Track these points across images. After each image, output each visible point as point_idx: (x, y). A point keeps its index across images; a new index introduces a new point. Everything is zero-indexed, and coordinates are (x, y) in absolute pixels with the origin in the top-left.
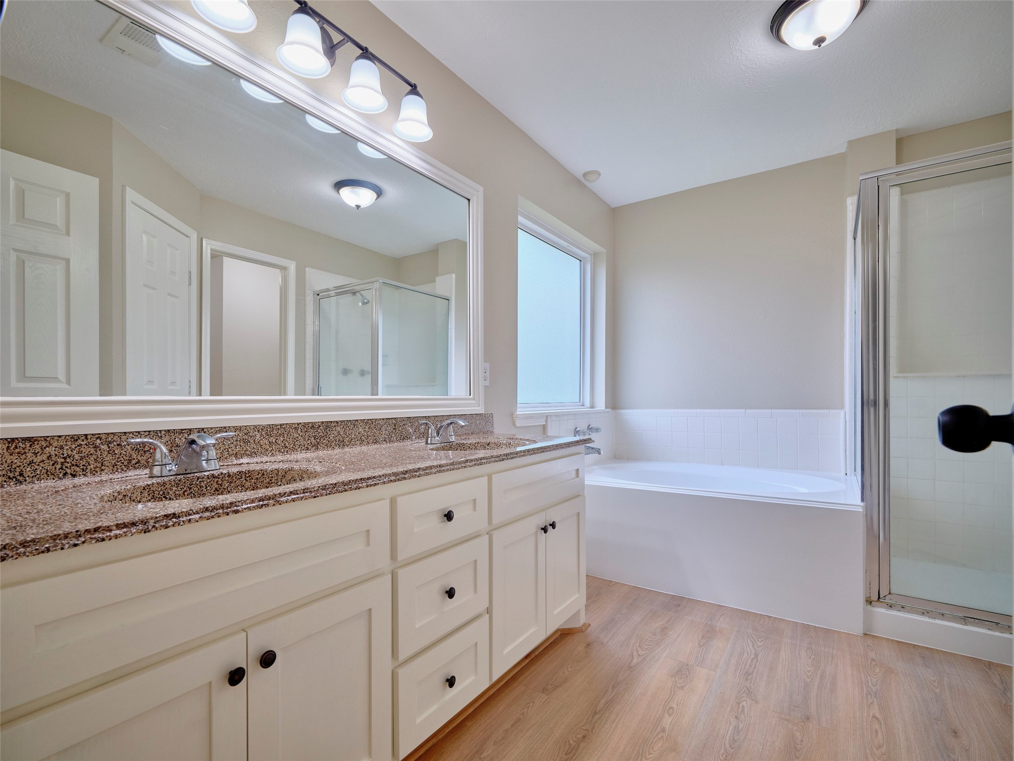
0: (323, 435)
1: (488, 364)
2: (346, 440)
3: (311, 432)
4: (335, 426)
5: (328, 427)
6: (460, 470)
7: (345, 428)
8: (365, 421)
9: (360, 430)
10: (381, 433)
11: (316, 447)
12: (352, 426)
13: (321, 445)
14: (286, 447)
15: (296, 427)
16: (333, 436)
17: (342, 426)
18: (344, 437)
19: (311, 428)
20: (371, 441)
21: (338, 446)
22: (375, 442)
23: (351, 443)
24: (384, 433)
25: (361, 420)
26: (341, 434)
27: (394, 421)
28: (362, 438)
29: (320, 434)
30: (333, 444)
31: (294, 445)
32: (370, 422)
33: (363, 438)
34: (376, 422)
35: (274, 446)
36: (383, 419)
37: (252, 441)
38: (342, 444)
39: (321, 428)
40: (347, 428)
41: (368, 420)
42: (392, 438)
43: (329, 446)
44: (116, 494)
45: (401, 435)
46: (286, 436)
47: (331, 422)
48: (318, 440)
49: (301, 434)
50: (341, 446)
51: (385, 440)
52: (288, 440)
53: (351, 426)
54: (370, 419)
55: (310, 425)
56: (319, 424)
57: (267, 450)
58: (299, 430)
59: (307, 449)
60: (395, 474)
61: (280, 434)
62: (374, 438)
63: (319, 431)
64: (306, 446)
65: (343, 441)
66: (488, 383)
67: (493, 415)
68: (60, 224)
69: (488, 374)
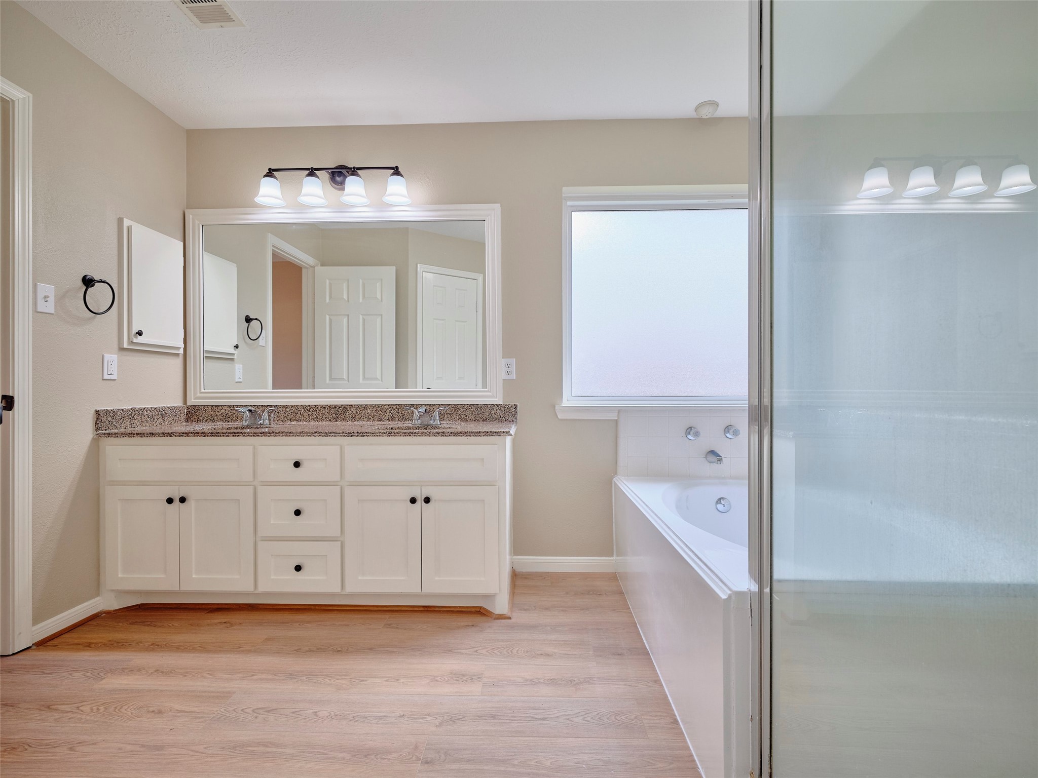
0: (341, 413)
1: (513, 361)
2: (357, 417)
3: (334, 411)
4: (350, 408)
5: (345, 408)
7: (357, 409)
9: (368, 411)
10: (386, 414)
11: (336, 419)
12: (363, 408)
13: (339, 419)
14: (318, 418)
15: (324, 407)
16: (348, 413)
17: (355, 408)
19: (334, 408)
20: (377, 419)
21: (351, 420)
22: (380, 420)
23: (360, 419)
24: (388, 414)
26: (354, 413)
30: (347, 419)
31: (322, 417)
32: (377, 406)
33: (370, 417)
35: (310, 417)
37: (299, 413)
38: (354, 419)
40: (359, 410)
43: (344, 420)
46: (318, 412)
47: (348, 405)
48: (338, 416)
52: (319, 414)
55: (334, 406)
57: (307, 419)
58: (326, 409)
59: (330, 420)
61: (315, 411)
62: (379, 417)
63: (339, 410)
66: (514, 376)
67: (516, 406)
68: (379, 296)
69: (513, 369)
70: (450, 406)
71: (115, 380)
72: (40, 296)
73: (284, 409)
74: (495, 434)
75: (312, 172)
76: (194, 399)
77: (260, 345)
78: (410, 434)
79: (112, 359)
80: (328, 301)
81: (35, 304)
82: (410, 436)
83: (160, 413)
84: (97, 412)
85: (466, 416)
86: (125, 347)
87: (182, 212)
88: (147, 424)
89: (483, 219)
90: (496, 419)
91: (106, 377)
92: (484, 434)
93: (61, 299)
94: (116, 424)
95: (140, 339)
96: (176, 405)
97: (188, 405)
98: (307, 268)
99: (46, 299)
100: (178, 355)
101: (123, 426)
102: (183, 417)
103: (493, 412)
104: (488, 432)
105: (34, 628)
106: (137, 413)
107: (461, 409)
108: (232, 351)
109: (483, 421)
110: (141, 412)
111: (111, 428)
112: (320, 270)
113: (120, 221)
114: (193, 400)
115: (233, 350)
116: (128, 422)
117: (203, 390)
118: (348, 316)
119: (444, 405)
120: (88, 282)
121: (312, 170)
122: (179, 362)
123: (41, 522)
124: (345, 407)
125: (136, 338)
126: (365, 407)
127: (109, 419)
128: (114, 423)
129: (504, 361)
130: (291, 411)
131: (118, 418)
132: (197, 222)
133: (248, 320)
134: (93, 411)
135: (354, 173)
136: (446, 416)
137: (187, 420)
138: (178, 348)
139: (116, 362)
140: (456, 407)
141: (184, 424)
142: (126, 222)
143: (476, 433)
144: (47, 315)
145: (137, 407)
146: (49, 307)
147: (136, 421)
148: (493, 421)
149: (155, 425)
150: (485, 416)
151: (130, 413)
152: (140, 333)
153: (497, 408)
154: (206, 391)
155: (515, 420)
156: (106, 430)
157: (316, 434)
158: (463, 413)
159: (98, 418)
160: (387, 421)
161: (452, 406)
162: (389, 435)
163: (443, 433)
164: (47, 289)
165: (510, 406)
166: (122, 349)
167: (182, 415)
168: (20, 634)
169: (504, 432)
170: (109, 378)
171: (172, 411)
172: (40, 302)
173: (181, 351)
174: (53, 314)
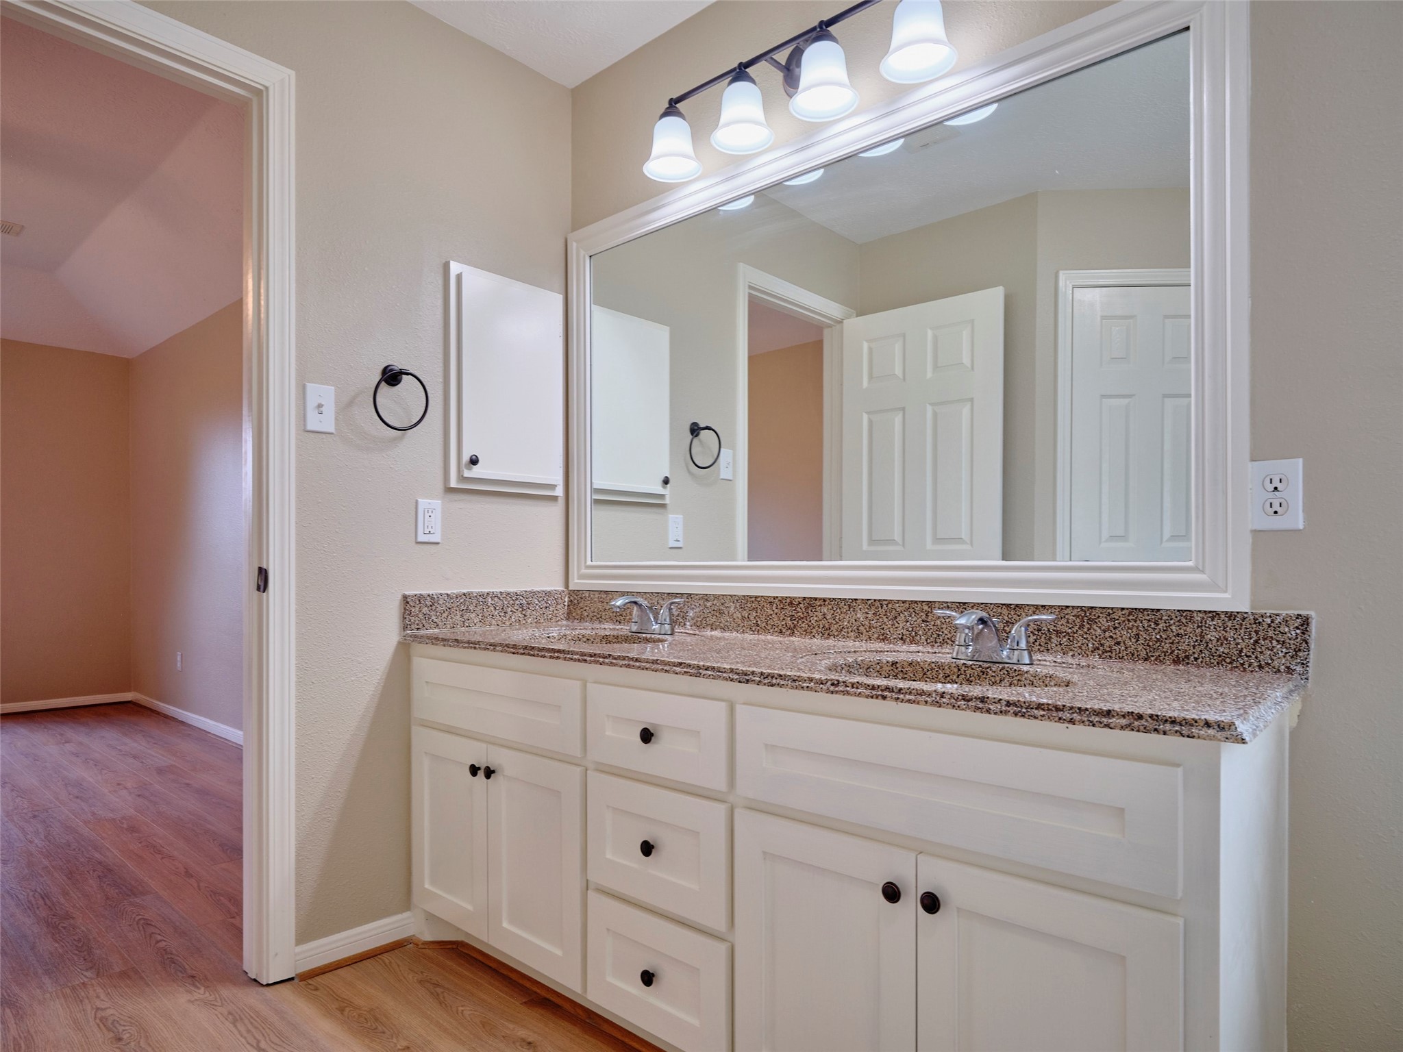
0: (802, 616)
1: (1295, 469)
2: (834, 628)
3: (789, 611)
4: (821, 605)
6: (658, 673)
7: (835, 609)
8: (870, 602)
9: (858, 616)
10: (897, 625)
11: (792, 631)
13: (799, 629)
14: (758, 625)
15: (771, 601)
16: (815, 619)
17: (830, 607)
18: (832, 623)
19: (789, 605)
20: (876, 636)
21: (821, 635)
22: (883, 639)
23: (841, 633)
24: (901, 625)
25: (863, 600)
26: (828, 617)
27: (926, 608)
28: (860, 628)
29: (799, 614)
30: (814, 631)
31: (767, 624)
32: (877, 604)
33: (862, 628)
34: (890, 606)
35: (746, 622)
36: (904, 602)
37: (726, 613)
38: (827, 632)
39: (801, 605)
40: (838, 610)
41: (875, 600)
42: (918, 638)
43: (808, 632)
44: (580, 637)
45: (939, 635)
46: (759, 611)
47: (816, 599)
48: (795, 622)
49: (776, 611)
50: (826, 636)
51: (902, 639)
52: (761, 616)
53: (845, 607)
54: (879, 601)
55: (788, 601)
56: (799, 600)
57: (739, 625)
58: (775, 605)
59: (781, 631)
60: (583, 654)
61: (754, 609)
62: (882, 631)
63: (799, 609)
64: (780, 628)
65: (830, 629)
66: (1296, 519)
67: (1305, 622)
68: (966, 360)
69: (1295, 494)
70: (1068, 611)
71: (438, 543)
72: (311, 404)
73: (701, 602)
74: (1168, 727)
75: (740, 73)
76: (578, 579)
77: (722, 477)
78: (885, 693)
79: (432, 507)
80: (865, 384)
81: (303, 417)
82: (884, 698)
83: (517, 602)
84: (405, 597)
85: (1118, 643)
86: (452, 486)
87: (563, 241)
88: (494, 622)
89: (1186, 26)
90: (1221, 660)
91: (421, 538)
92: (1124, 722)
93: (345, 408)
94: (436, 620)
95: (476, 472)
96: (548, 589)
97: (570, 589)
98: (830, 326)
99: (321, 409)
100: (555, 498)
101: (449, 622)
102: (562, 611)
103: (1211, 636)
104: (1140, 717)
105: (299, 949)
106: (475, 602)
107: (1103, 621)
108: (659, 489)
109: (1177, 661)
110: (481, 599)
111: (427, 626)
112: (856, 326)
113: (446, 267)
114: (576, 581)
115: (661, 488)
116: (458, 617)
117: (589, 563)
118: (903, 409)
119: (1051, 607)
120: (392, 377)
121: (740, 69)
122: (557, 510)
123: (313, 776)
124: (811, 603)
125: (470, 469)
126: (851, 603)
127: (425, 610)
128: (433, 618)
129: (1256, 471)
130: (713, 608)
131: (439, 609)
132: (582, 253)
133: (695, 430)
134: (400, 597)
135: (824, 33)
136: (1055, 640)
137: (569, 616)
138: (553, 487)
139: (437, 516)
140: (1088, 615)
141: (564, 622)
142: (455, 268)
143: (1099, 713)
144: (324, 436)
145: (476, 590)
146: (326, 422)
147: (473, 616)
148: (1210, 665)
149: (508, 623)
150: (1184, 647)
151: (461, 601)
152: (474, 461)
153: (1229, 624)
154: (594, 563)
155: (1299, 668)
156: (418, 629)
157: (678, 669)
158: (1107, 634)
159: (405, 609)
160: (900, 642)
161: (1075, 612)
162: (832, 688)
163: (983, 700)
164: (323, 394)
165: (1279, 620)
166: (449, 490)
167: (559, 607)
168: (276, 954)
169: (1208, 724)
170: (426, 540)
171: (540, 599)
172: (312, 414)
173: (559, 492)
174: (332, 434)
